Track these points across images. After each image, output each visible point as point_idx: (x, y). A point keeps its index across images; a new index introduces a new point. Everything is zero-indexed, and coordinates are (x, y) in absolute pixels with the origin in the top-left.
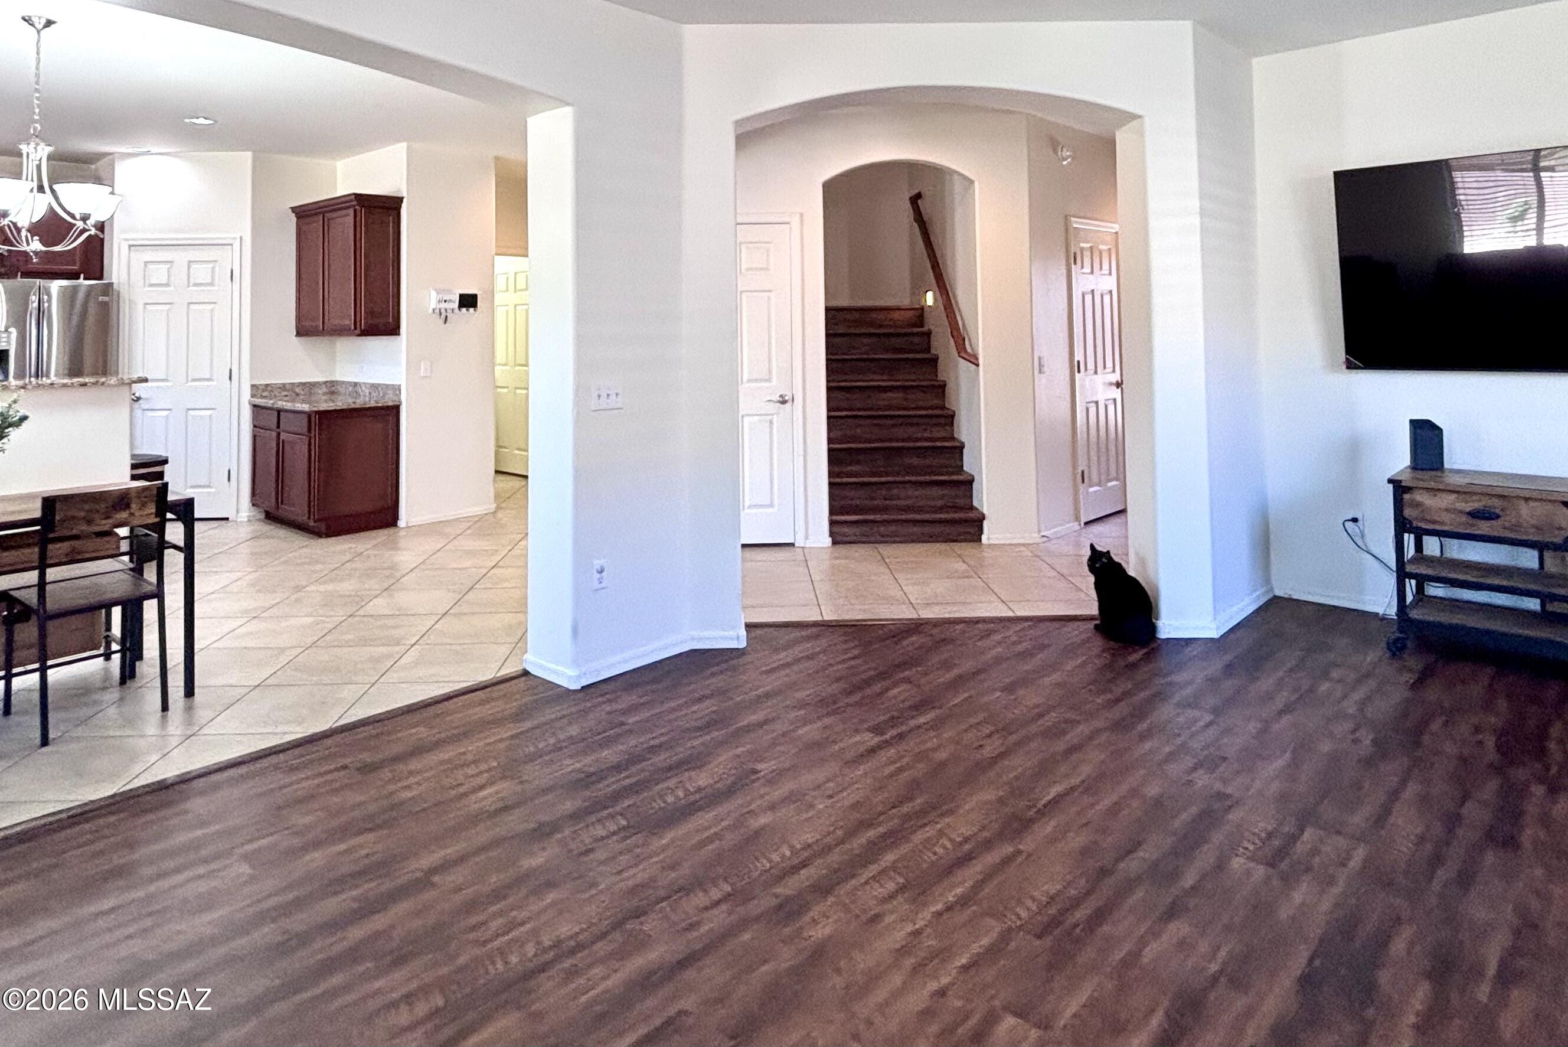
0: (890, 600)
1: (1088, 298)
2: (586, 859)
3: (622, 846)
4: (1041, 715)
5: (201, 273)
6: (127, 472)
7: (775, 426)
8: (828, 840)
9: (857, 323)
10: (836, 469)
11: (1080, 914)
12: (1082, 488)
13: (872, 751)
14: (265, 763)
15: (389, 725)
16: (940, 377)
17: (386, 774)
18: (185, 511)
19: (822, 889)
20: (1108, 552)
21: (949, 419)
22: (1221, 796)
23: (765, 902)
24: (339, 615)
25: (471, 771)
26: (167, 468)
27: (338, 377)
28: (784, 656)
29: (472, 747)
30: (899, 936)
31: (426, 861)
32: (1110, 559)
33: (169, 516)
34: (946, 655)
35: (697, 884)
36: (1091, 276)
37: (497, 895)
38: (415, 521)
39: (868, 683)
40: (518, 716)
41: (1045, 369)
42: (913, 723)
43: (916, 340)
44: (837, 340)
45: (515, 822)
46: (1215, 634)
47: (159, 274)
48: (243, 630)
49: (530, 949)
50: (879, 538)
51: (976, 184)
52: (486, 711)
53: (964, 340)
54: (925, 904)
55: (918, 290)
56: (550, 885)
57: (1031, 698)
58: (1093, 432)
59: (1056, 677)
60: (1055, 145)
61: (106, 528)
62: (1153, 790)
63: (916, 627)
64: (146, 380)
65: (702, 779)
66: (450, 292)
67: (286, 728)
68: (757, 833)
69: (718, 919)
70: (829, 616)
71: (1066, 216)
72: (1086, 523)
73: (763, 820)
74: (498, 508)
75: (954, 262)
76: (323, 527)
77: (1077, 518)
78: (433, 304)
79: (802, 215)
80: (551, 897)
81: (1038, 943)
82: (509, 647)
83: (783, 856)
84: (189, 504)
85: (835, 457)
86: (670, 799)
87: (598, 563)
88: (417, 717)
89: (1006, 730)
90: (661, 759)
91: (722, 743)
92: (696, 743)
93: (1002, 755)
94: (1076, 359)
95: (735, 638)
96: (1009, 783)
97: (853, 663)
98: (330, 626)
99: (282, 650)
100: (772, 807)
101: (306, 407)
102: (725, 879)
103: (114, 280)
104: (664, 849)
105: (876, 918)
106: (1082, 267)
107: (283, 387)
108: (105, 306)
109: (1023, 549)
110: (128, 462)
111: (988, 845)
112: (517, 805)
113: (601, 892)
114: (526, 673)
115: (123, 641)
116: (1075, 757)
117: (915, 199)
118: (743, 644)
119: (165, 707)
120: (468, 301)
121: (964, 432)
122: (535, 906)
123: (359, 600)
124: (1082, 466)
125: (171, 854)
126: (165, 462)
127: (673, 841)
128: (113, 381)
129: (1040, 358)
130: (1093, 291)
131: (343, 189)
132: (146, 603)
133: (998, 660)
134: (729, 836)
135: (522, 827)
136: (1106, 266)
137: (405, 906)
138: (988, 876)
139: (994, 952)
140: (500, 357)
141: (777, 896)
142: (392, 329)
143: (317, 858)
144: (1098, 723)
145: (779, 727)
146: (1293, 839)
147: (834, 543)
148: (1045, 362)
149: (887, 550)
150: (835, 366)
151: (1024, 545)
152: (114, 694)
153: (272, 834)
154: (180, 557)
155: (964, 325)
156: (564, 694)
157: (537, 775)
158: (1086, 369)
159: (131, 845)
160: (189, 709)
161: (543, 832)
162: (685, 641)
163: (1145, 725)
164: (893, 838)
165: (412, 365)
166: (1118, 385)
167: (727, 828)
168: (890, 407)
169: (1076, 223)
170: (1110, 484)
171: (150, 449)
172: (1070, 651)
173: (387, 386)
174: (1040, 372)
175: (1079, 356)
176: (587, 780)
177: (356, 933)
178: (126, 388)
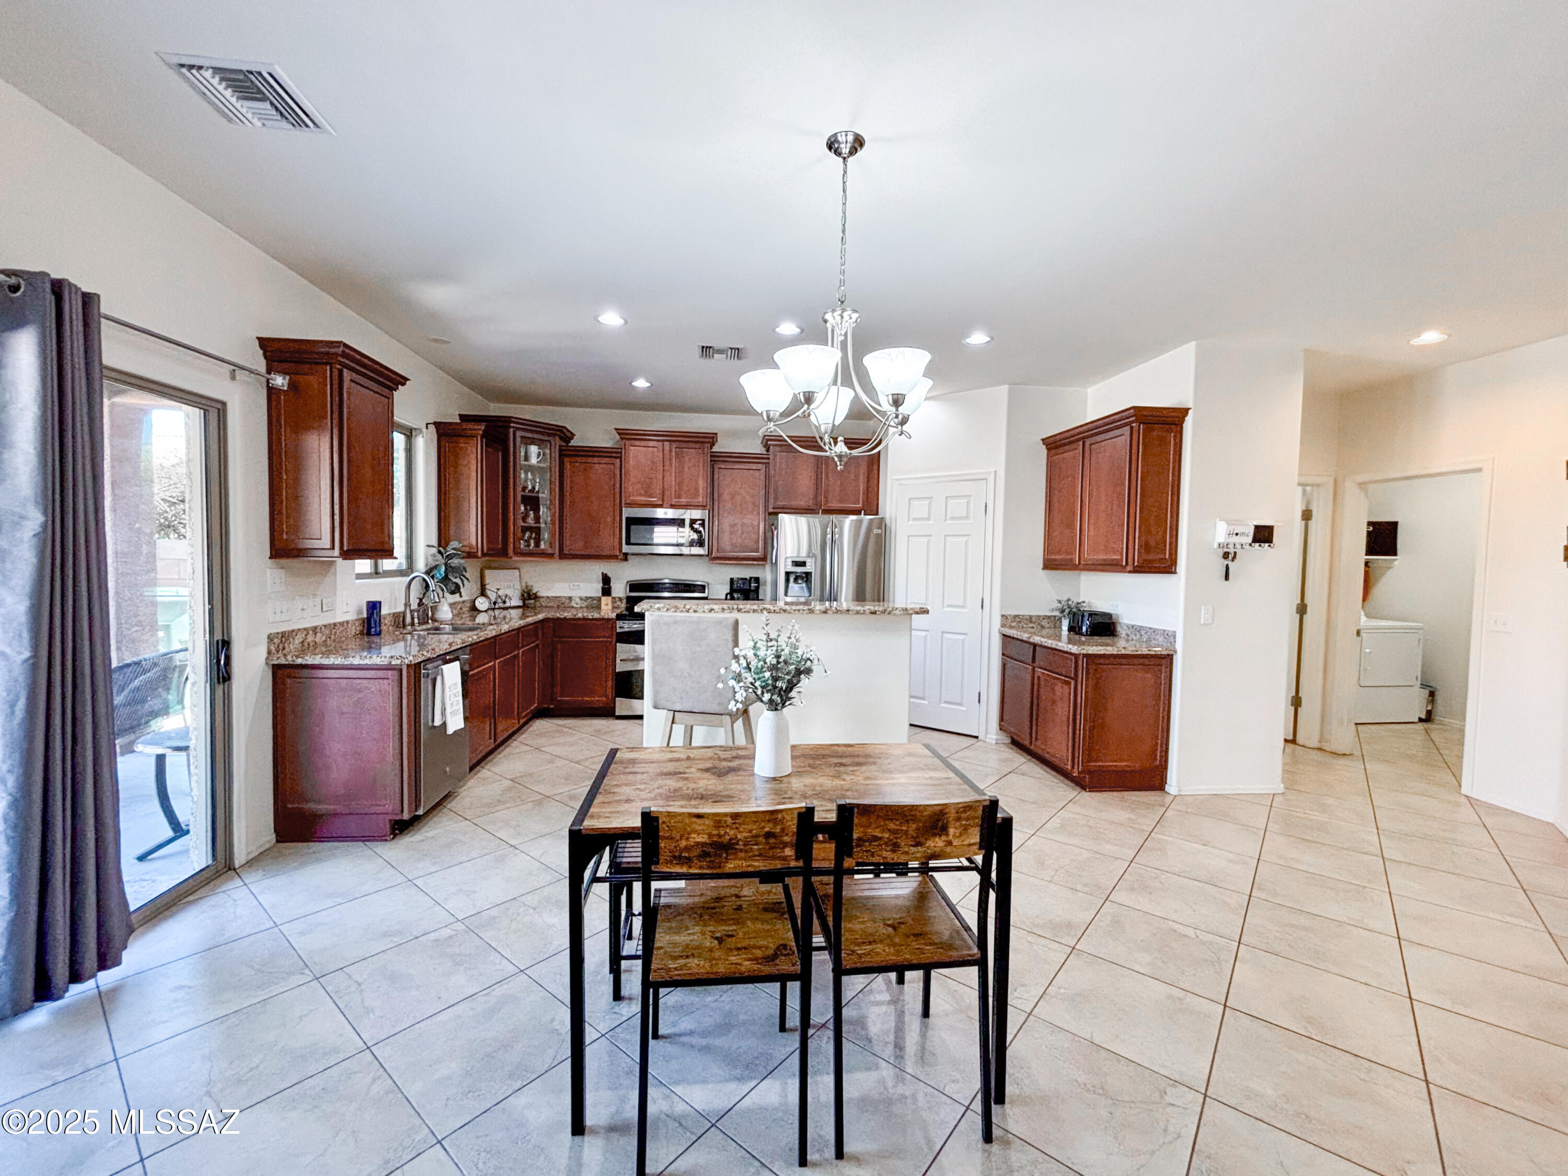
5: (957, 507)
38: (1186, 788)
47: (921, 509)
64: (926, 612)
66: (1243, 523)
76: (1086, 779)
78: (1221, 536)
101: (1073, 649)
103: (888, 516)
107: (1031, 619)
108: (880, 538)
120: (1263, 535)
142: (1168, 566)
165: (1188, 610)
173: (1160, 632)
178: (908, 618)
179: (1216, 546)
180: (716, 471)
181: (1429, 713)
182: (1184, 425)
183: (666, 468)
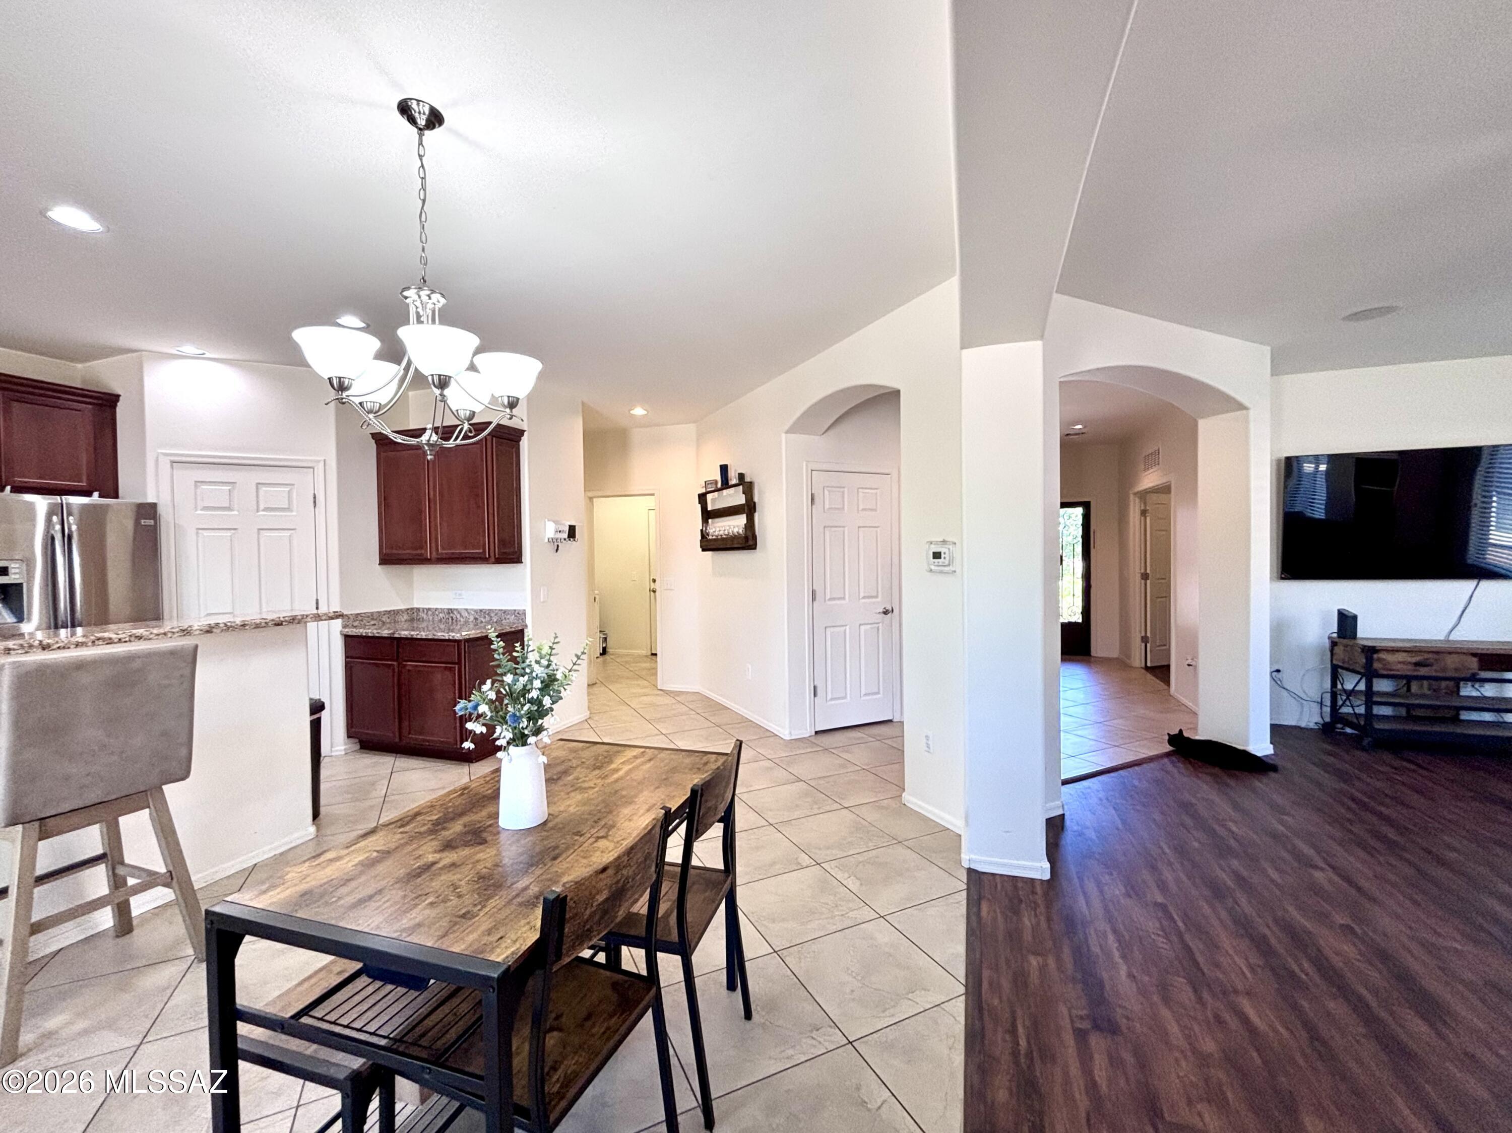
5: (274, 497)
47: (216, 496)
78: (550, 534)
108: (149, 530)
142: (518, 557)
165: (535, 592)
173: (507, 612)
179: (546, 540)
181: (604, 649)
182: (521, 443)
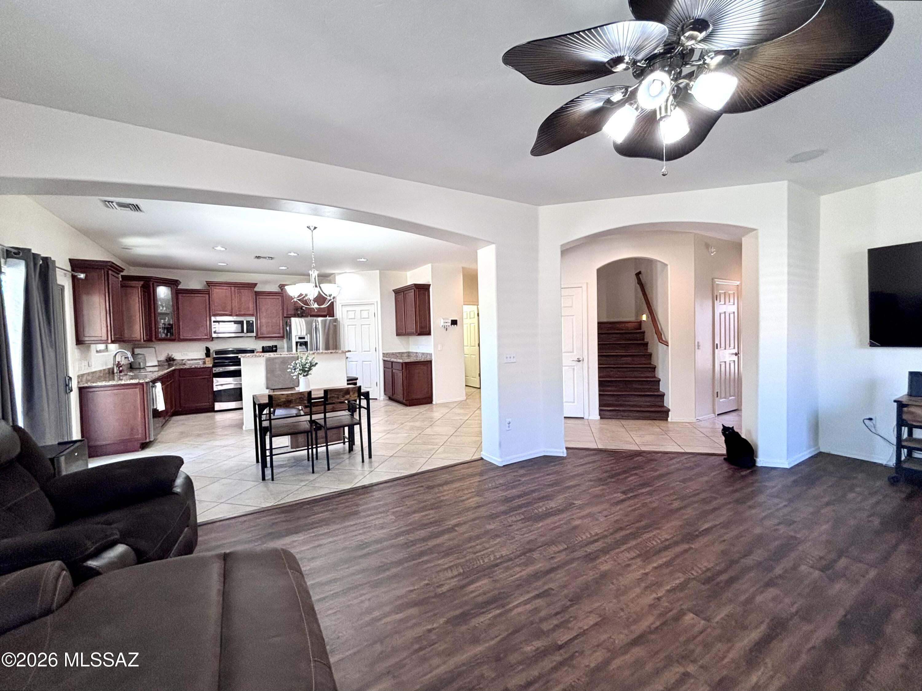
0: (628, 442)
1: (723, 316)
2: (509, 528)
3: (523, 525)
4: (698, 494)
5: (365, 314)
6: (346, 382)
7: (575, 371)
8: (606, 533)
9: (610, 328)
10: (602, 389)
11: (723, 577)
12: (716, 399)
13: (623, 501)
14: (396, 482)
15: (436, 473)
16: (649, 351)
17: (436, 490)
18: (367, 395)
19: (605, 551)
20: (733, 427)
21: (654, 368)
22: (793, 538)
23: (580, 553)
24: (415, 434)
25: (466, 492)
26: (358, 381)
27: (410, 351)
28: (582, 461)
29: (466, 483)
30: (638, 574)
31: (453, 522)
32: (734, 430)
33: (362, 397)
34: (653, 466)
35: (553, 542)
36: (724, 306)
37: (478, 537)
38: (439, 402)
39: (619, 474)
40: (481, 474)
41: (701, 347)
42: (641, 491)
43: (638, 335)
44: (602, 336)
45: (482, 512)
46: (787, 466)
47: (351, 315)
48: (385, 437)
49: (492, 558)
50: (621, 417)
51: (669, 266)
52: (469, 471)
53: (661, 334)
54: (649, 563)
55: (639, 313)
56: (497, 536)
57: (694, 486)
58: (723, 375)
59: (706, 478)
60: (707, 246)
61: (342, 401)
62: (758, 530)
63: (639, 453)
64: (350, 351)
65: (552, 504)
66: (448, 319)
67: (402, 471)
68: (576, 527)
69: (562, 557)
70: (600, 447)
71: (713, 279)
72: (718, 415)
73: (577, 522)
74: (467, 398)
75: (657, 301)
76: (407, 403)
77: (714, 413)
78: (442, 324)
79: (587, 284)
80: (498, 540)
81: (703, 586)
82: (475, 449)
83: (587, 537)
84: (368, 393)
85: (601, 384)
86: (540, 510)
87: (508, 420)
88: (444, 471)
89: (683, 498)
90: (535, 495)
91: (559, 492)
92: (550, 490)
93: (681, 508)
94: (716, 342)
95: (562, 452)
96: (685, 519)
97: (612, 466)
98: (413, 437)
99: (398, 445)
100: (582, 518)
101: (401, 361)
102: (564, 543)
103: (338, 317)
104: (538, 528)
105: (629, 565)
106: (720, 301)
107: (393, 354)
108: (335, 326)
109: (687, 424)
110: (346, 379)
111: (676, 543)
112: (483, 506)
113: (517, 541)
114: (482, 459)
115: (349, 439)
116: (717, 512)
117: (638, 274)
118: (565, 455)
119: (363, 461)
120: (454, 322)
121: (660, 374)
122: (492, 543)
123: (422, 429)
124: (717, 389)
125: (369, 509)
126: (357, 379)
127: (542, 526)
128: (340, 352)
129: (698, 342)
130: (725, 313)
131: (410, 282)
132: (355, 426)
133: (678, 470)
134: (565, 526)
135: (486, 514)
136: (732, 301)
137: (446, 537)
138: (677, 556)
139: (682, 587)
140: (465, 344)
141: (586, 551)
142: (429, 333)
143: (417, 516)
144: (727, 500)
145: (583, 488)
146: (835, 561)
147: (601, 418)
148: (701, 344)
149: (624, 422)
150: (601, 346)
151: (688, 423)
152: (347, 456)
153: (400, 507)
154: (366, 411)
155: (662, 329)
156: (498, 467)
157: (490, 496)
158: (720, 347)
159: (357, 505)
160: (370, 462)
161: (492, 517)
162: (541, 452)
163: (752, 502)
164: (634, 536)
165: (435, 346)
166: (736, 354)
167: (564, 524)
168: (626, 364)
169: (718, 282)
170: (730, 398)
171: (354, 375)
172: (712, 468)
173: (427, 354)
174: (698, 349)
175: (717, 341)
176: (507, 500)
177: (431, 543)
178: (344, 354)
180: (258, 299)
182: (430, 290)
183: (233, 298)
